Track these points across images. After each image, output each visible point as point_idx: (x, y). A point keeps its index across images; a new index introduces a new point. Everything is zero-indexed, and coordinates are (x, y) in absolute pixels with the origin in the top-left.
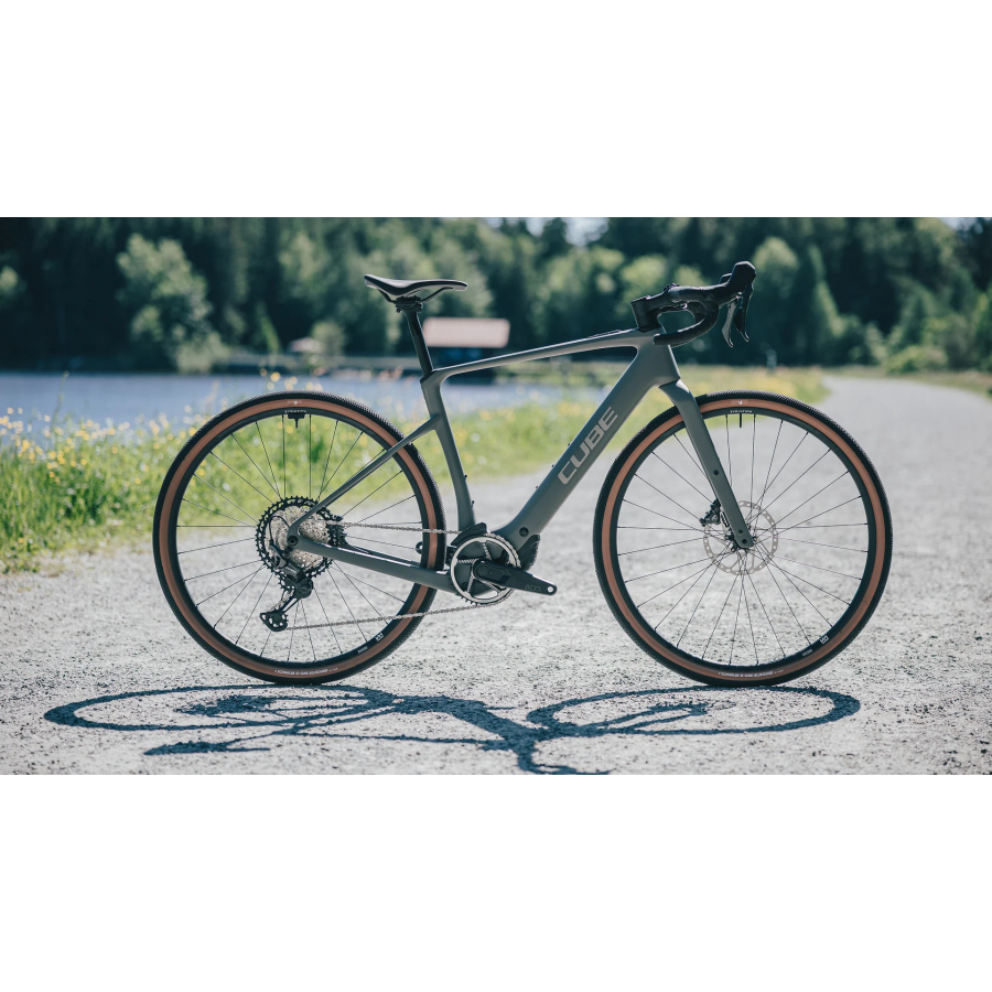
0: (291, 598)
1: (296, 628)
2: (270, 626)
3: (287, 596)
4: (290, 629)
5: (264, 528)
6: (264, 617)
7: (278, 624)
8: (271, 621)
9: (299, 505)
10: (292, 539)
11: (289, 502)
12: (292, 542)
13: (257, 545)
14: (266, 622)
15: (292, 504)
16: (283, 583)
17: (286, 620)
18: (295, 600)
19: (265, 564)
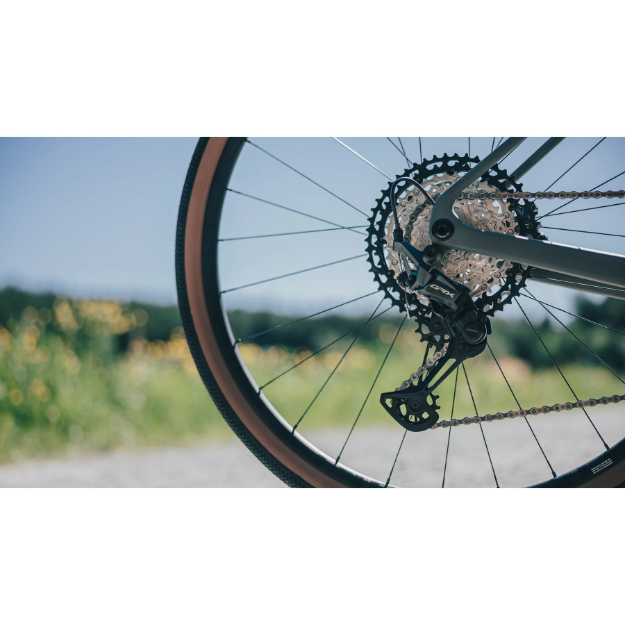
0: (442, 361)
1: (455, 423)
2: (404, 422)
3: (433, 357)
4: (445, 424)
5: (382, 224)
6: (389, 402)
7: (419, 415)
8: (403, 409)
9: (450, 171)
10: (443, 227)
11: (430, 167)
12: (443, 232)
13: (370, 260)
14: (394, 412)
15: (436, 170)
16: (426, 330)
17: (435, 407)
18: (451, 361)
19: (388, 295)
